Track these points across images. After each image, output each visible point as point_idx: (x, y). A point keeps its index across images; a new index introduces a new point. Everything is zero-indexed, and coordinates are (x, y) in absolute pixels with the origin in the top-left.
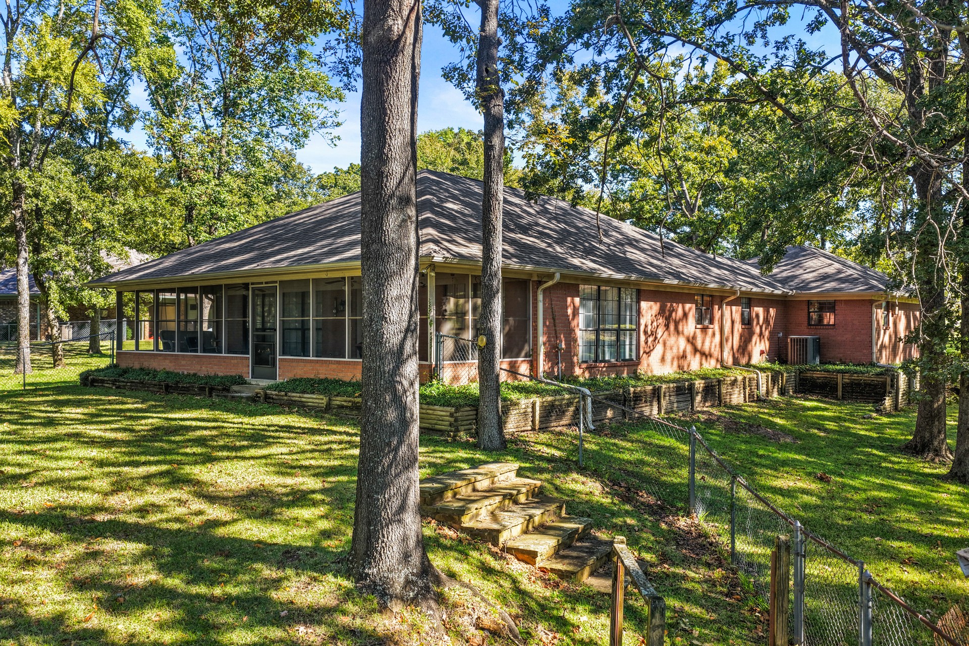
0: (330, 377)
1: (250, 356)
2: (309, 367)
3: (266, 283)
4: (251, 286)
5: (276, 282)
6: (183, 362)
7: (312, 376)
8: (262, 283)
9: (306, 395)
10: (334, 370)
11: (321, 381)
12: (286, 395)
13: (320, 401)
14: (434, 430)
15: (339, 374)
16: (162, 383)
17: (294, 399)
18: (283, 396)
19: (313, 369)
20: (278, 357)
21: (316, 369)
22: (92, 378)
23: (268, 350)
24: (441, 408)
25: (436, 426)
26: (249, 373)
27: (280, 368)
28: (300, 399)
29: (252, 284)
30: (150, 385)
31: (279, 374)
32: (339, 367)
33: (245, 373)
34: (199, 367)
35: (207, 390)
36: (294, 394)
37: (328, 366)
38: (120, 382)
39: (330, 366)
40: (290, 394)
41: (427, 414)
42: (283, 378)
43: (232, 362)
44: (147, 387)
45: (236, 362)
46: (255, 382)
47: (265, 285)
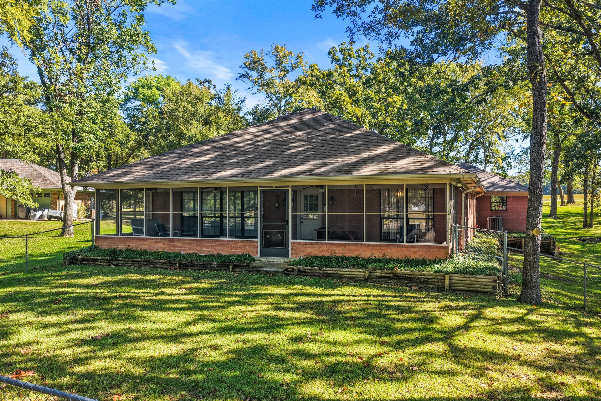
0: (347, 255)
1: (259, 240)
2: (324, 248)
3: (276, 187)
4: (259, 189)
5: (289, 186)
6: (179, 245)
7: (329, 254)
8: (272, 187)
9: (342, 269)
10: (351, 250)
11: (337, 259)
12: (320, 269)
13: (359, 273)
14: (478, 292)
15: (356, 253)
16: (173, 262)
17: (329, 272)
18: (316, 270)
19: (329, 250)
20: (290, 241)
21: (332, 250)
22: (82, 258)
23: (279, 235)
24: (484, 277)
25: (479, 289)
26: (257, 253)
27: (292, 249)
28: (336, 272)
29: (260, 187)
30: (157, 263)
31: (292, 254)
32: (357, 248)
33: (253, 252)
34: (199, 249)
35: (231, 266)
36: (329, 269)
37: (345, 247)
38: (118, 261)
39: (347, 247)
40: (324, 268)
41: (471, 281)
42: (295, 257)
43: (238, 244)
44: (154, 265)
45: (242, 244)
46: (264, 259)
47: (274, 188)
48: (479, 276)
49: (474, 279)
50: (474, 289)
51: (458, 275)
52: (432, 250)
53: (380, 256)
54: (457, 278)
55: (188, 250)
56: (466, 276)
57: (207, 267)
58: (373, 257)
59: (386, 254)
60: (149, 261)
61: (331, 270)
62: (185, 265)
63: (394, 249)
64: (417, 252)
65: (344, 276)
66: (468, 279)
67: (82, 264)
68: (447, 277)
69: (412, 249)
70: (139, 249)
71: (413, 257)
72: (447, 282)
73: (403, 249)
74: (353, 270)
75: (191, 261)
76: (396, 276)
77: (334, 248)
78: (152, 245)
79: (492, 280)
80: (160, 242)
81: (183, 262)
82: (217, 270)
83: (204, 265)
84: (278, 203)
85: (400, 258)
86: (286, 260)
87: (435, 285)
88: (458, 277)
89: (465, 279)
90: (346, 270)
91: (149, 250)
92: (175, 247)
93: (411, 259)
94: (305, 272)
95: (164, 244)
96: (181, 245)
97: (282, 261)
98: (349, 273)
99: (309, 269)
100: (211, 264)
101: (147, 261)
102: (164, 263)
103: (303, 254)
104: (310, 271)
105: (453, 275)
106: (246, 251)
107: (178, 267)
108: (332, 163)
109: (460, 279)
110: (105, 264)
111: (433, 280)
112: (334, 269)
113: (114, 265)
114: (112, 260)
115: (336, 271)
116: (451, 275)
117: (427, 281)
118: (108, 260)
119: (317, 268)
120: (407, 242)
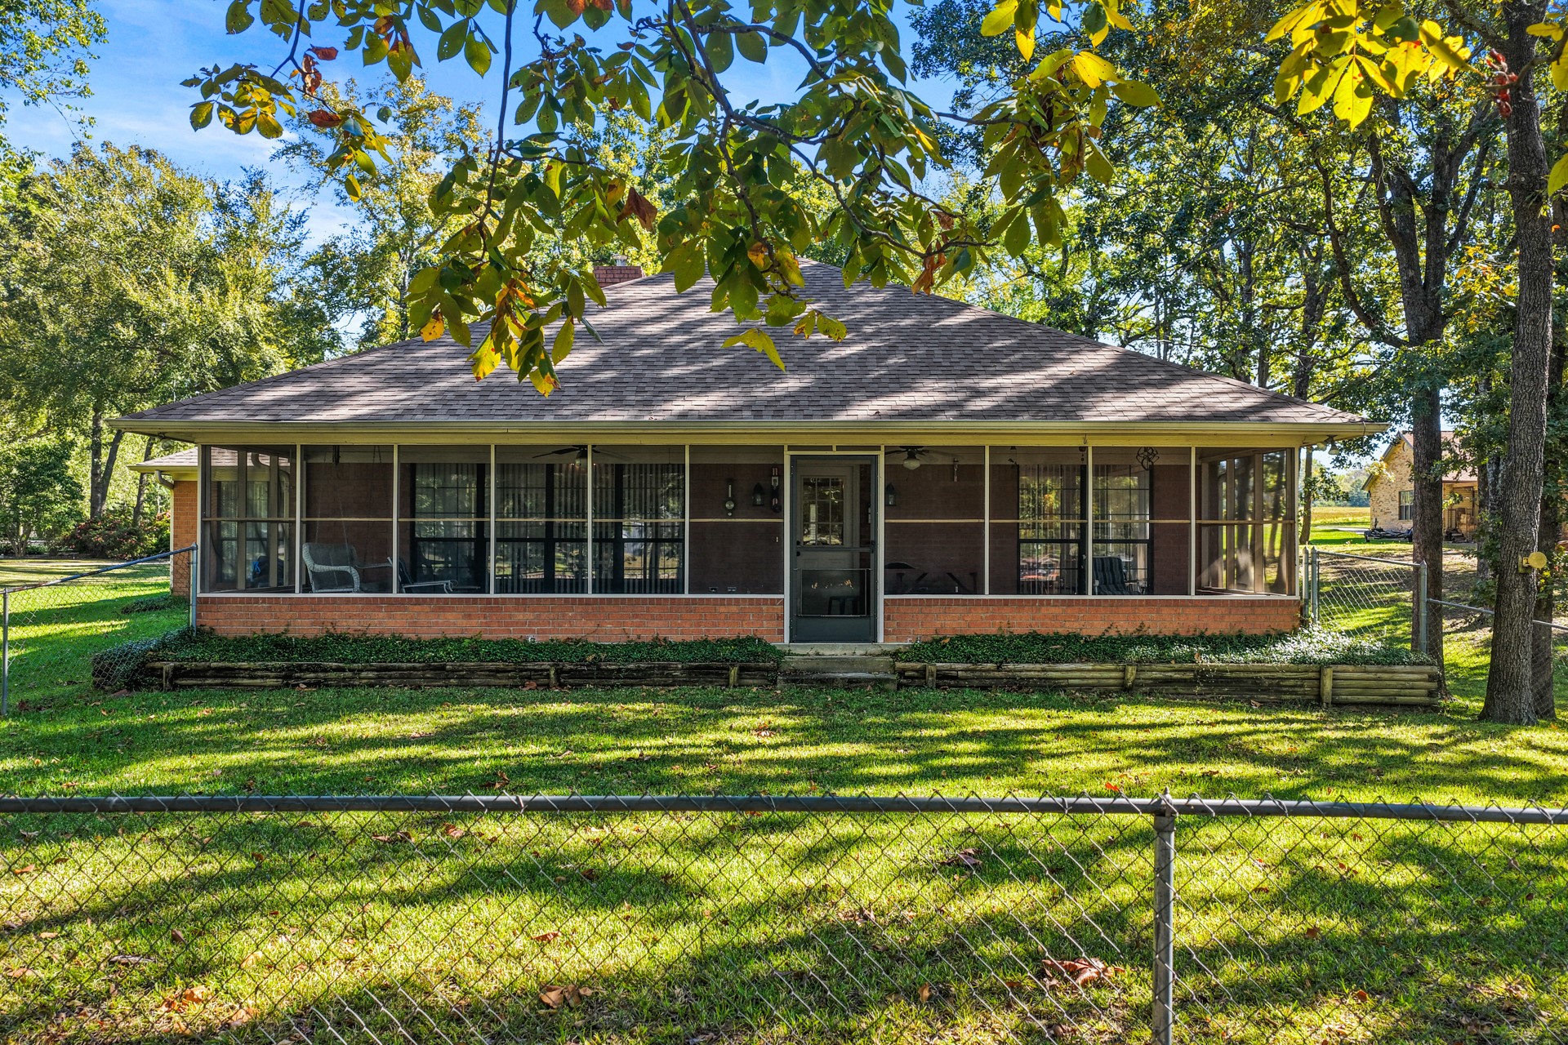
1: (786, 596)
2: (981, 614)
3: (839, 448)
4: (787, 455)
5: (878, 448)
6: (520, 616)
8: (829, 448)
10: (1053, 618)
12: (999, 669)
13: (1106, 675)
14: (1396, 705)
15: (1068, 624)
16: (530, 666)
17: (1023, 674)
18: (989, 671)
19: (993, 618)
20: (882, 597)
21: (1003, 618)
22: (175, 669)
23: (848, 582)
24: (1408, 668)
25: (1400, 699)
26: (781, 632)
27: (887, 618)
28: (1042, 674)
29: (791, 448)
30: (472, 671)
31: (886, 633)
32: (1070, 610)
33: (769, 632)
34: (591, 626)
35: (734, 672)
36: (1020, 666)
37: (1039, 610)
38: (325, 670)
39: (1044, 610)
40: (1011, 666)
41: (1380, 679)
42: (898, 640)
43: (722, 609)
44: (460, 678)
45: (734, 609)
46: (801, 649)
47: (835, 453)
48: (1397, 668)
49: (1386, 676)
50: (1386, 699)
51: (1350, 668)
52: (1259, 611)
53: (1131, 630)
54: (1347, 675)
55: (550, 632)
56: (1369, 668)
57: (650, 676)
58: (1113, 633)
59: (1147, 623)
60: (443, 668)
61: (1029, 669)
62: (572, 674)
63: (1165, 611)
64: (1222, 617)
65: (1064, 683)
66: (1371, 676)
67: (175, 687)
68: (1329, 672)
69: (1212, 610)
70: (371, 633)
71: (1214, 628)
72: (1328, 683)
73: (1188, 610)
74: (1089, 666)
75: (596, 662)
76: (1202, 676)
77: (1007, 612)
78: (422, 620)
79: (1426, 676)
80: (452, 610)
81: (568, 667)
82: (685, 683)
83: (638, 670)
84: (733, 500)
85: (1183, 634)
86: (871, 648)
87: (1296, 693)
88: (1350, 672)
89: (1365, 675)
90: (1072, 666)
91: (413, 637)
92: (507, 625)
93: (1208, 634)
94: (956, 678)
95: (469, 617)
96: (529, 616)
97: (859, 652)
98: (1078, 674)
99: (966, 670)
100: (665, 668)
101: (436, 669)
102: (498, 671)
103: (921, 631)
104: (970, 675)
105: (1340, 667)
106: (747, 628)
107: (553, 681)
108: (995, 390)
109: (1356, 675)
110: (269, 682)
111: (1292, 682)
112: (1038, 666)
113: (309, 685)
114: (300, 668)
115: (1044, 670)
116: (1334, 667)
117: (1278, 685)
118: (281, 669)
119: (989, 666)
120: (1197, 593)
